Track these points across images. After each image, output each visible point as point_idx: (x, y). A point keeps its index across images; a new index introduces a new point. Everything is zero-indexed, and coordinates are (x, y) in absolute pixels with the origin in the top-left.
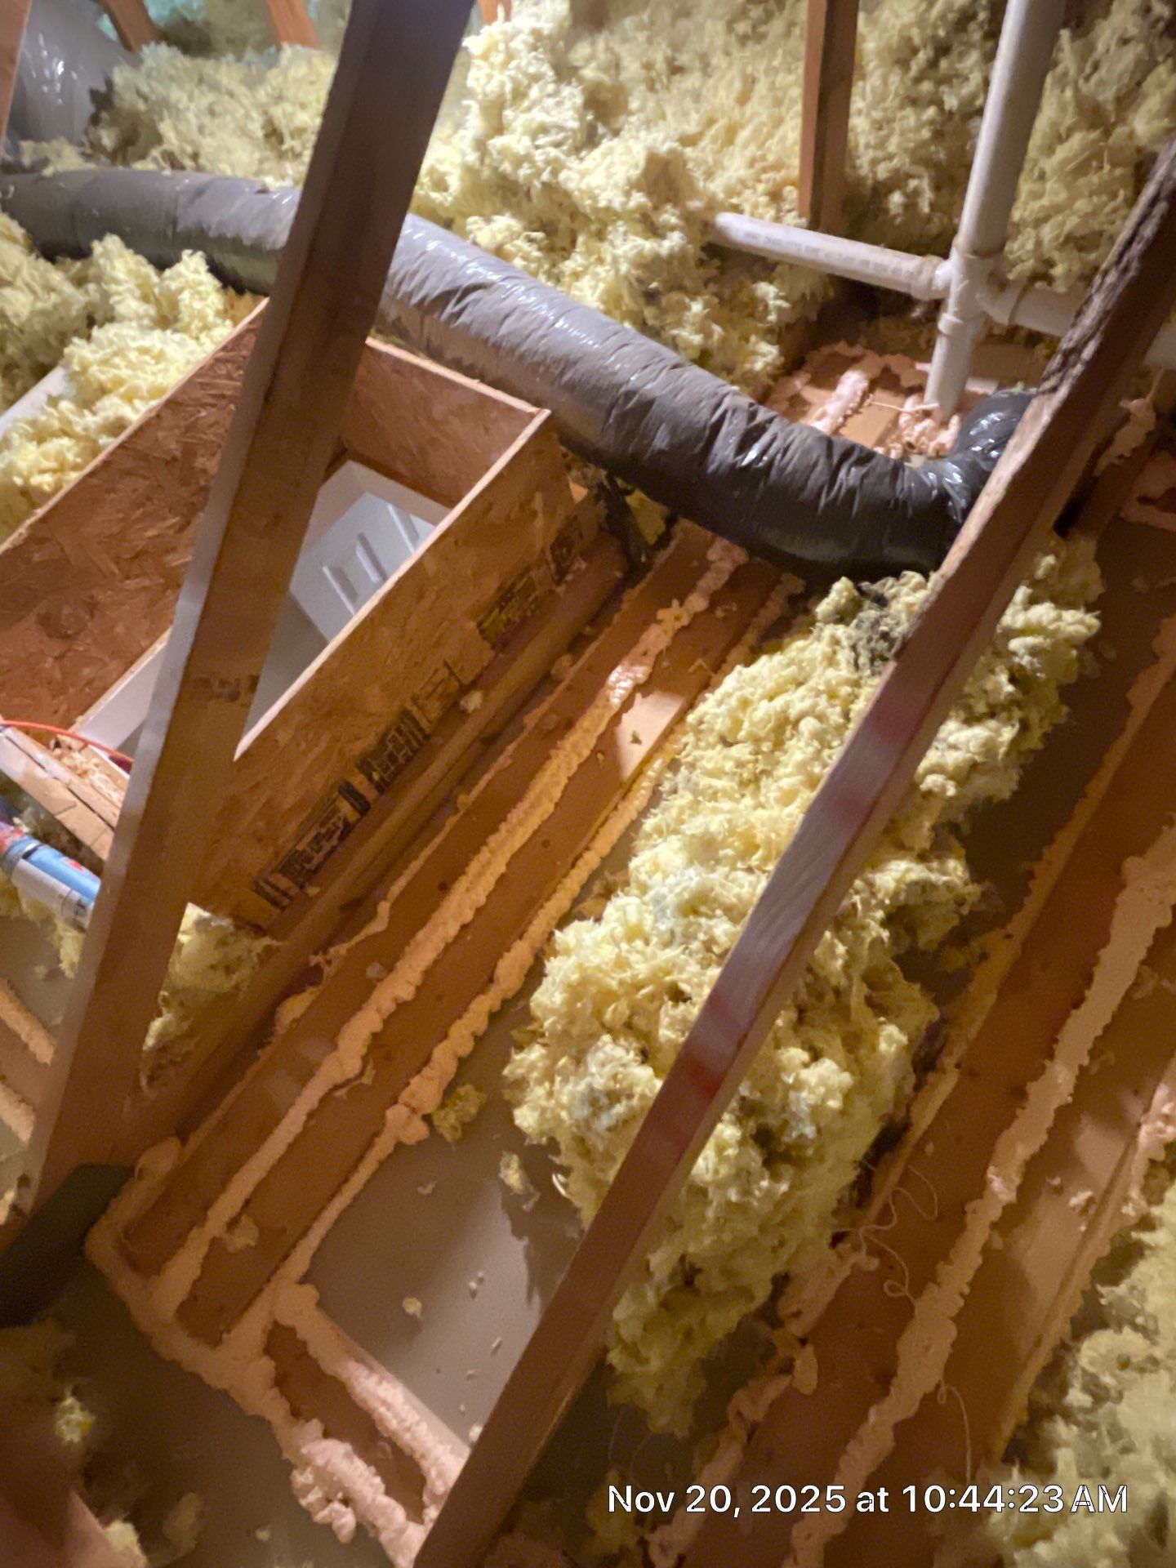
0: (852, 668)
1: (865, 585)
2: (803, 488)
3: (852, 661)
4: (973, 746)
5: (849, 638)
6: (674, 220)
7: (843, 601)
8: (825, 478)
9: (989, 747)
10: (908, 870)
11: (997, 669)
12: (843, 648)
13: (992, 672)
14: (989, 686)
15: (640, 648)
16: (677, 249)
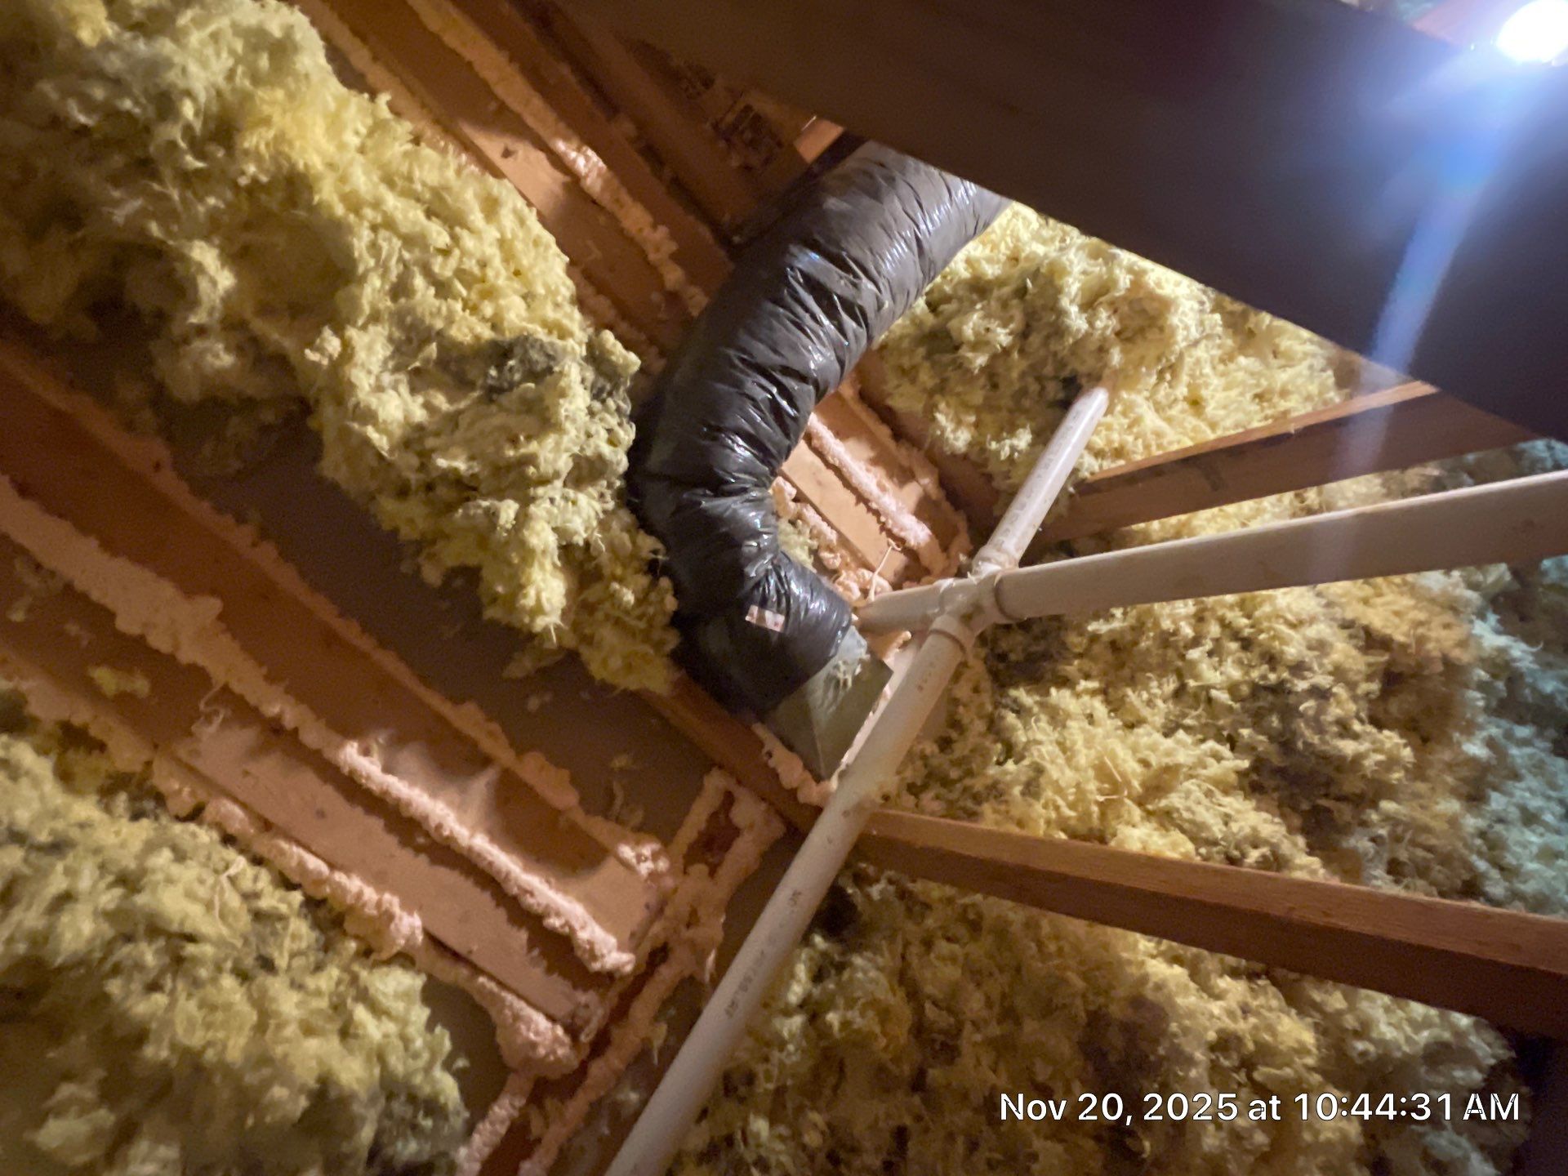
1: (628, 384)
2: (753, 335)
6: (1099, 324)
7: (614, 359)
8: (760, 360)
13: (472, 458)
15: (626, 198)
16: (1068, 321)
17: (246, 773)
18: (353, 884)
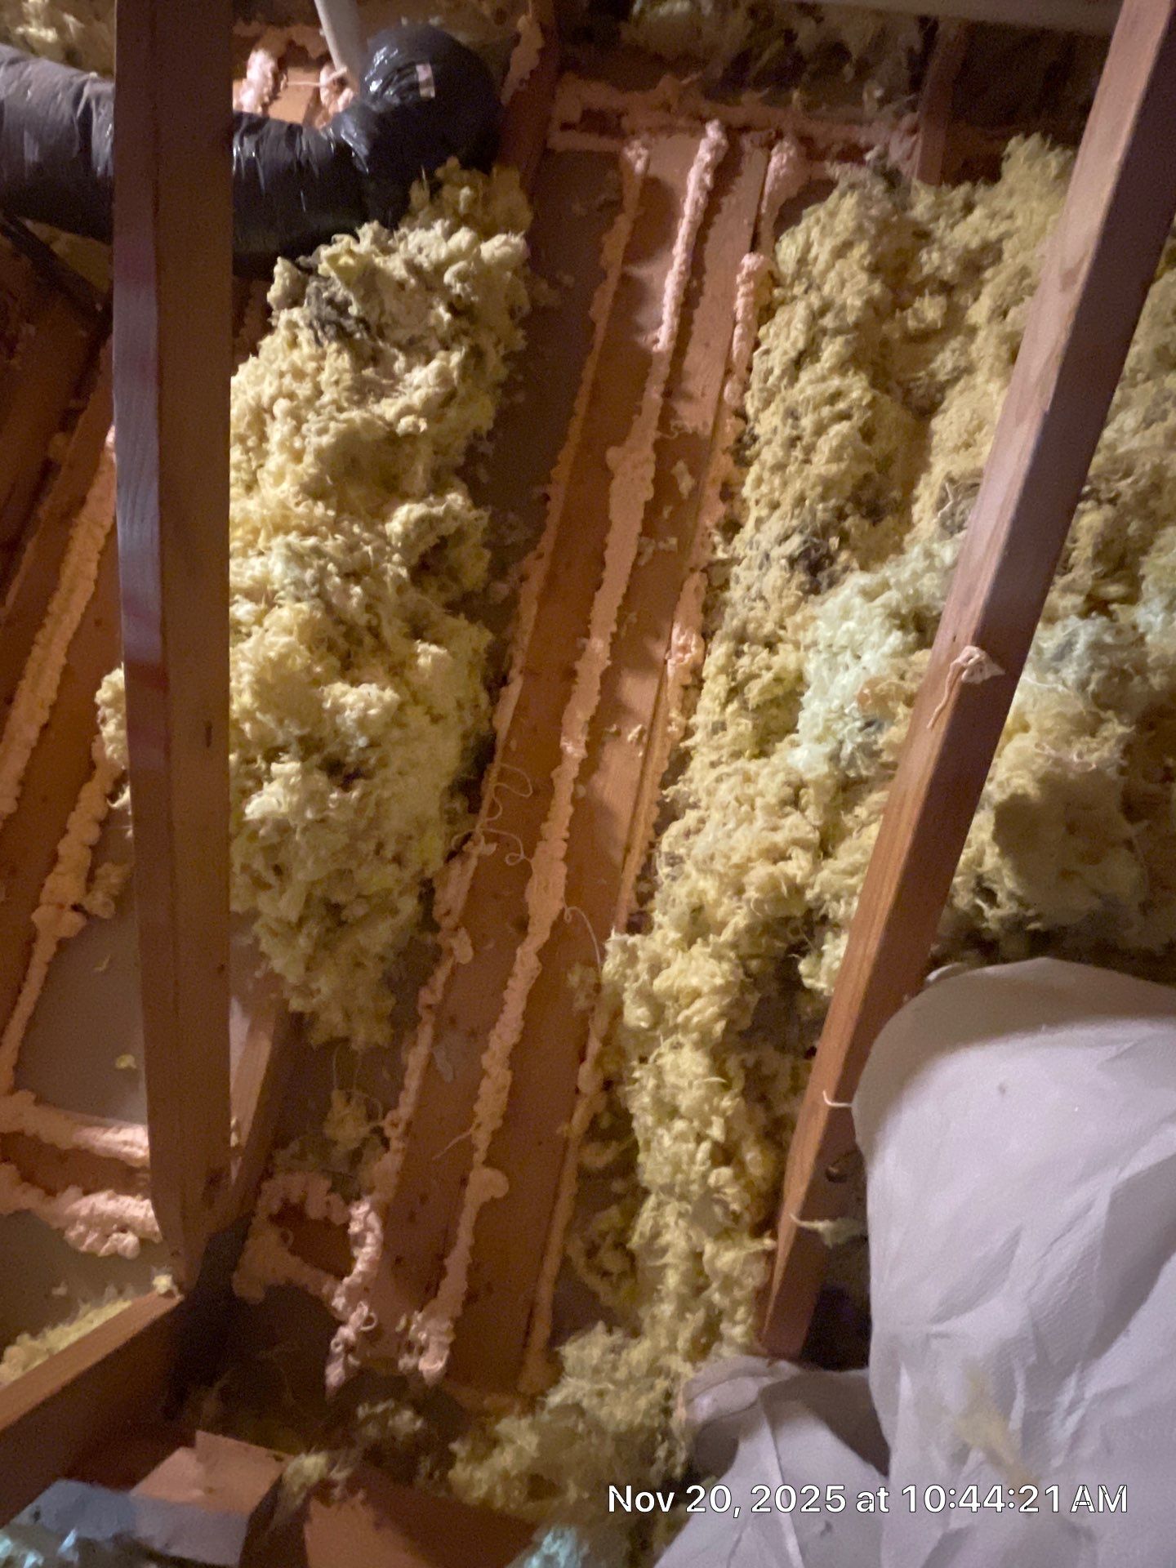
0: (314, 347)
1: (301, 259)
3: (313, 338)
4: (431, 380)
5: (304, 317)
7: (288, 282)
9: (443, 376)
10: (410, 511)
11: (435, 303)
12: (301, 329)
13: (431, 307)
14: (432, 321)
17: (703, 395)
18: (740, 303)
